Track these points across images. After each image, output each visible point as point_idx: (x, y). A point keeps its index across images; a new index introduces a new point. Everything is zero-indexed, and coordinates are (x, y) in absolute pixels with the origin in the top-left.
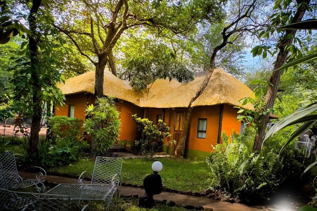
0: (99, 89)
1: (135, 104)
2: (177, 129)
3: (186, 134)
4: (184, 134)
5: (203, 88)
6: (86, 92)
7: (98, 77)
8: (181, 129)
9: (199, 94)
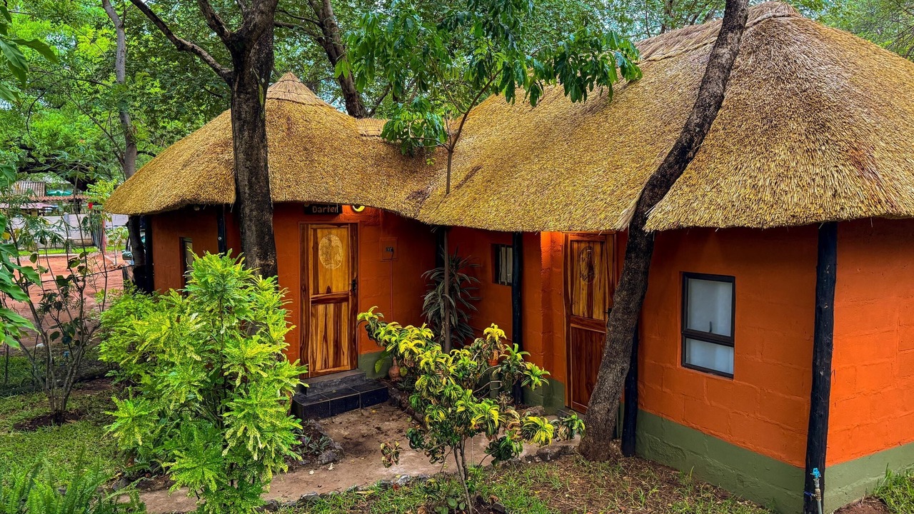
0: (249, 181)
1: (403, 213)
2: (580, 309)
3: (624, 351)
4: (617, 353)
5: (701, 126)
6: (197, 205)
7: (241, 130)
8: (598, 315)
9: (681, 157)
